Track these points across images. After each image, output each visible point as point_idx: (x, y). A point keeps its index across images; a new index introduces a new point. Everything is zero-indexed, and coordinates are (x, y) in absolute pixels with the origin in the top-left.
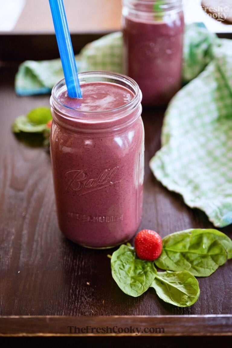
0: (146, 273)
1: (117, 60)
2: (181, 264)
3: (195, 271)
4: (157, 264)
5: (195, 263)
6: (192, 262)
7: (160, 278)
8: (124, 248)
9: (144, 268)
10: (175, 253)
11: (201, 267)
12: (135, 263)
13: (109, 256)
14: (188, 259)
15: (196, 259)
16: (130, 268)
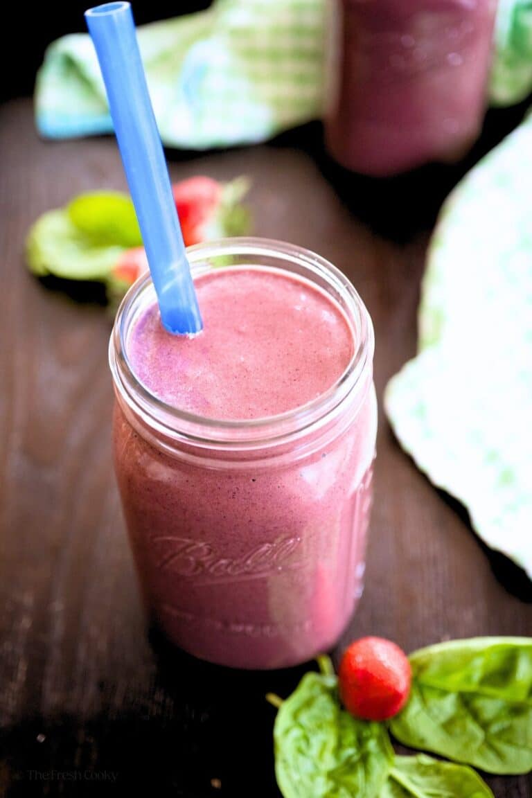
0: (364, 759)
1: (309, 43)
2: (457, 730)
3: (491, 755)
4: (397, 731)
5: (495, 728)
6: (485, 726)
7: (402, 778)
8: (312, 686)
9: (360, 742)
10: (444, 693)
11: (509, 742)
12: (340, 725)
13: (273, 699)
14: (475, 715)
15: (497, 718)
16: (324, 745)
